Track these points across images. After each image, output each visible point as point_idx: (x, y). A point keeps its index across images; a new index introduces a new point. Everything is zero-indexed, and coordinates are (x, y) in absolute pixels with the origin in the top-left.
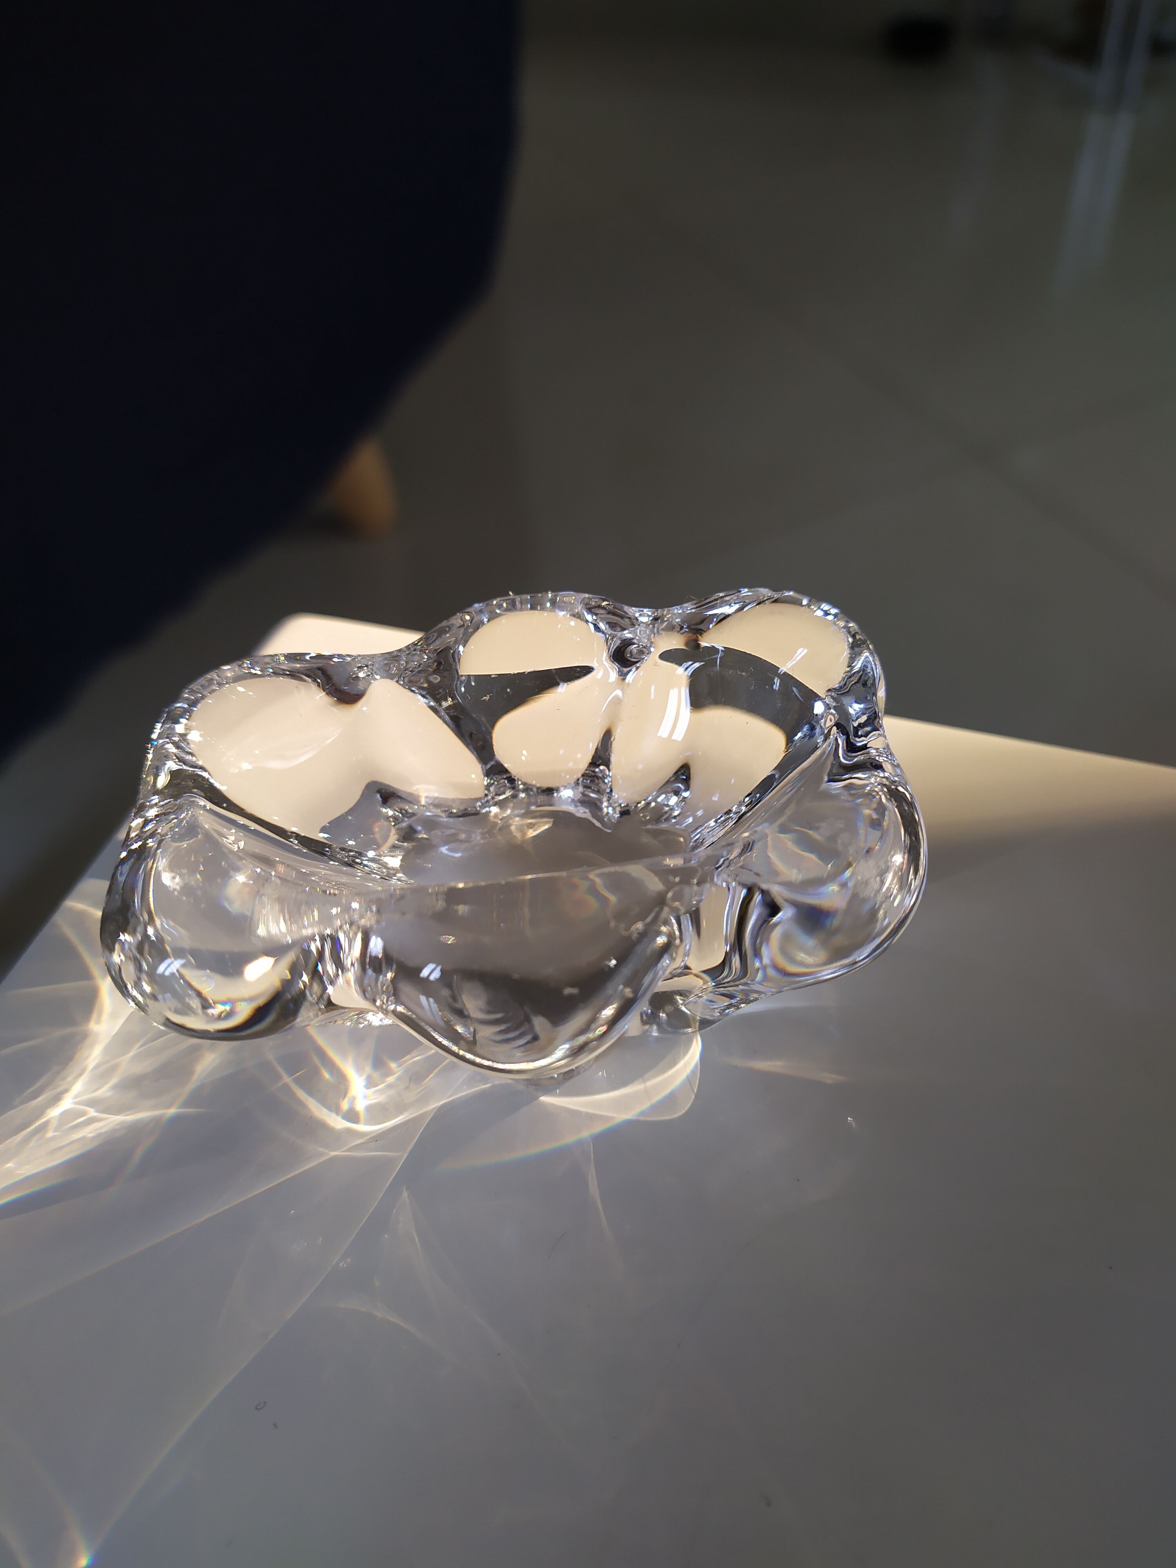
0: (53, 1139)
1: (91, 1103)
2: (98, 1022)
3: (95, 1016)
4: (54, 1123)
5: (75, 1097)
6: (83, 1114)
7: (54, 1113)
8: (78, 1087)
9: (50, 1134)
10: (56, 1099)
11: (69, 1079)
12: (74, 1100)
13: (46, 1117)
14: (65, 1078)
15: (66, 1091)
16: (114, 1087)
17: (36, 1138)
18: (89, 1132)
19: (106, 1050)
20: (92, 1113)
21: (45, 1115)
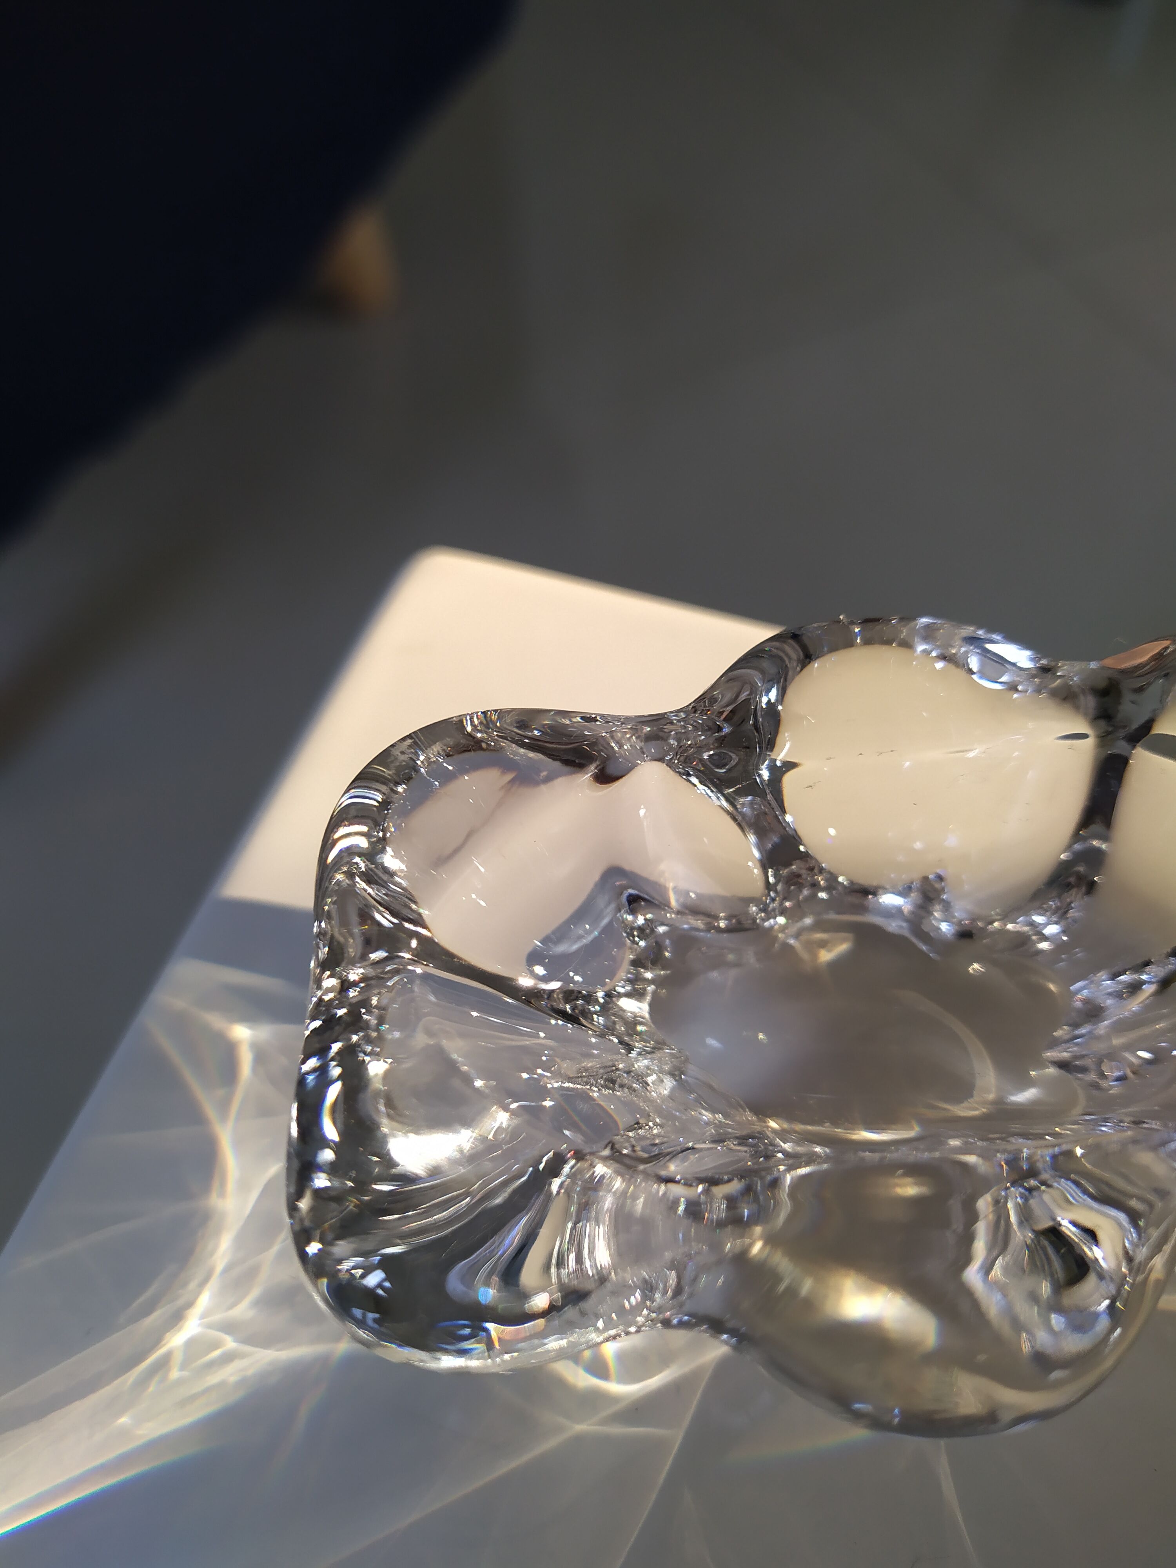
0: (180, 1382)
1: (229, 1327)
2: (222, 1194)
3: (216, 1184)
4: (178, 1358)
5: (202, 1317)
6: (216, 1345)
7: (176, 1340)
8: (204, 1300)
9: (175, 1374)
10: (177, 1318)
11: (192, 1285)
12: (202, 1320)
13: (164, 1345)
14: (185, 1284)
15: (190, 1304)
16: (257, 1303)
17: (156, 1379)
18: (230, 1374)
19: (240, 1241)
20: (230, 1343)
21: (163, 1343)
